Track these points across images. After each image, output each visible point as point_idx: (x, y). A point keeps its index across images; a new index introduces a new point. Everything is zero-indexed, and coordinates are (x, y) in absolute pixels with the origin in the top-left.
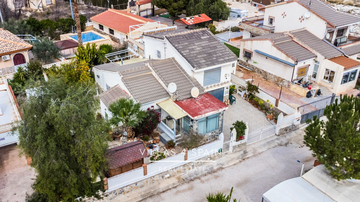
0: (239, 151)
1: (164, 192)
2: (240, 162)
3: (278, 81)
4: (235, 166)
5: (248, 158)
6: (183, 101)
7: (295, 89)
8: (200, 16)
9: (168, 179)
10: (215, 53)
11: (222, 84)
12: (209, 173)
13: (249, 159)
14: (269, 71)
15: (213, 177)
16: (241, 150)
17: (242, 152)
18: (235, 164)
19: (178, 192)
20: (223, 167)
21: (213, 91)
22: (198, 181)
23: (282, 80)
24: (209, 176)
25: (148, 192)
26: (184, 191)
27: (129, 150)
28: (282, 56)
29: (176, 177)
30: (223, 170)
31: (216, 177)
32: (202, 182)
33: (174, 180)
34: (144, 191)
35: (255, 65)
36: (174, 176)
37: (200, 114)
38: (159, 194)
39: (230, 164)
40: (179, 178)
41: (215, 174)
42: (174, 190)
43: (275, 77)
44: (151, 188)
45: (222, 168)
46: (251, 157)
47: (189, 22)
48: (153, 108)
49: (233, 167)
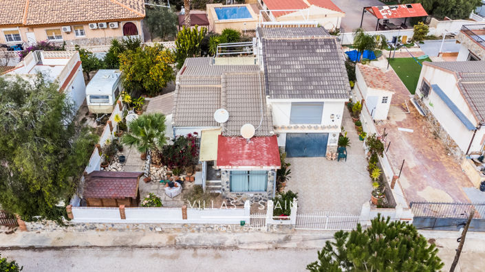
0: (279, 234)
1: (141, 247)
2: (269, 249)
3: (450, 146)
4: (256, 252)
5: (284, 248)
6: (230, 137)
7: (468, 168)
8: (409, 7)
9: (158, 234)
10: (319, 79)
11: (323, 128)
12: (214, 247)
13: (284, 251)
14: (443, 125)
15: (214, 254)
16: (283, 233)
17: (282, 237)
18: (257, 250)
19: (157, 255)
20: (240, 246)
21: (307, 134)
22: (192, 251)
23: (456, 146)
24: (211, 251)
25: (124, 239)
26: (164, 257)
27: (117, 182)
28: (463, 107)
29: (169, 234)
30: (236, 252)
31: (218, 256)
32: (195, 255)
33: (163, 239)
34: (121, 237)
35: (430, 108)
36: (168, 233)
37: (231, 165)
38: (134, 247)
39: (251, 247)
40: (171, 238)
41: (221, 252)
42: (154, 251)
43: (449, 137)
44: (131, 237)
45: (236, 248)
46: (290, 249)
47: (383, 14)
48: (196, 135)
49: (252, 251)
